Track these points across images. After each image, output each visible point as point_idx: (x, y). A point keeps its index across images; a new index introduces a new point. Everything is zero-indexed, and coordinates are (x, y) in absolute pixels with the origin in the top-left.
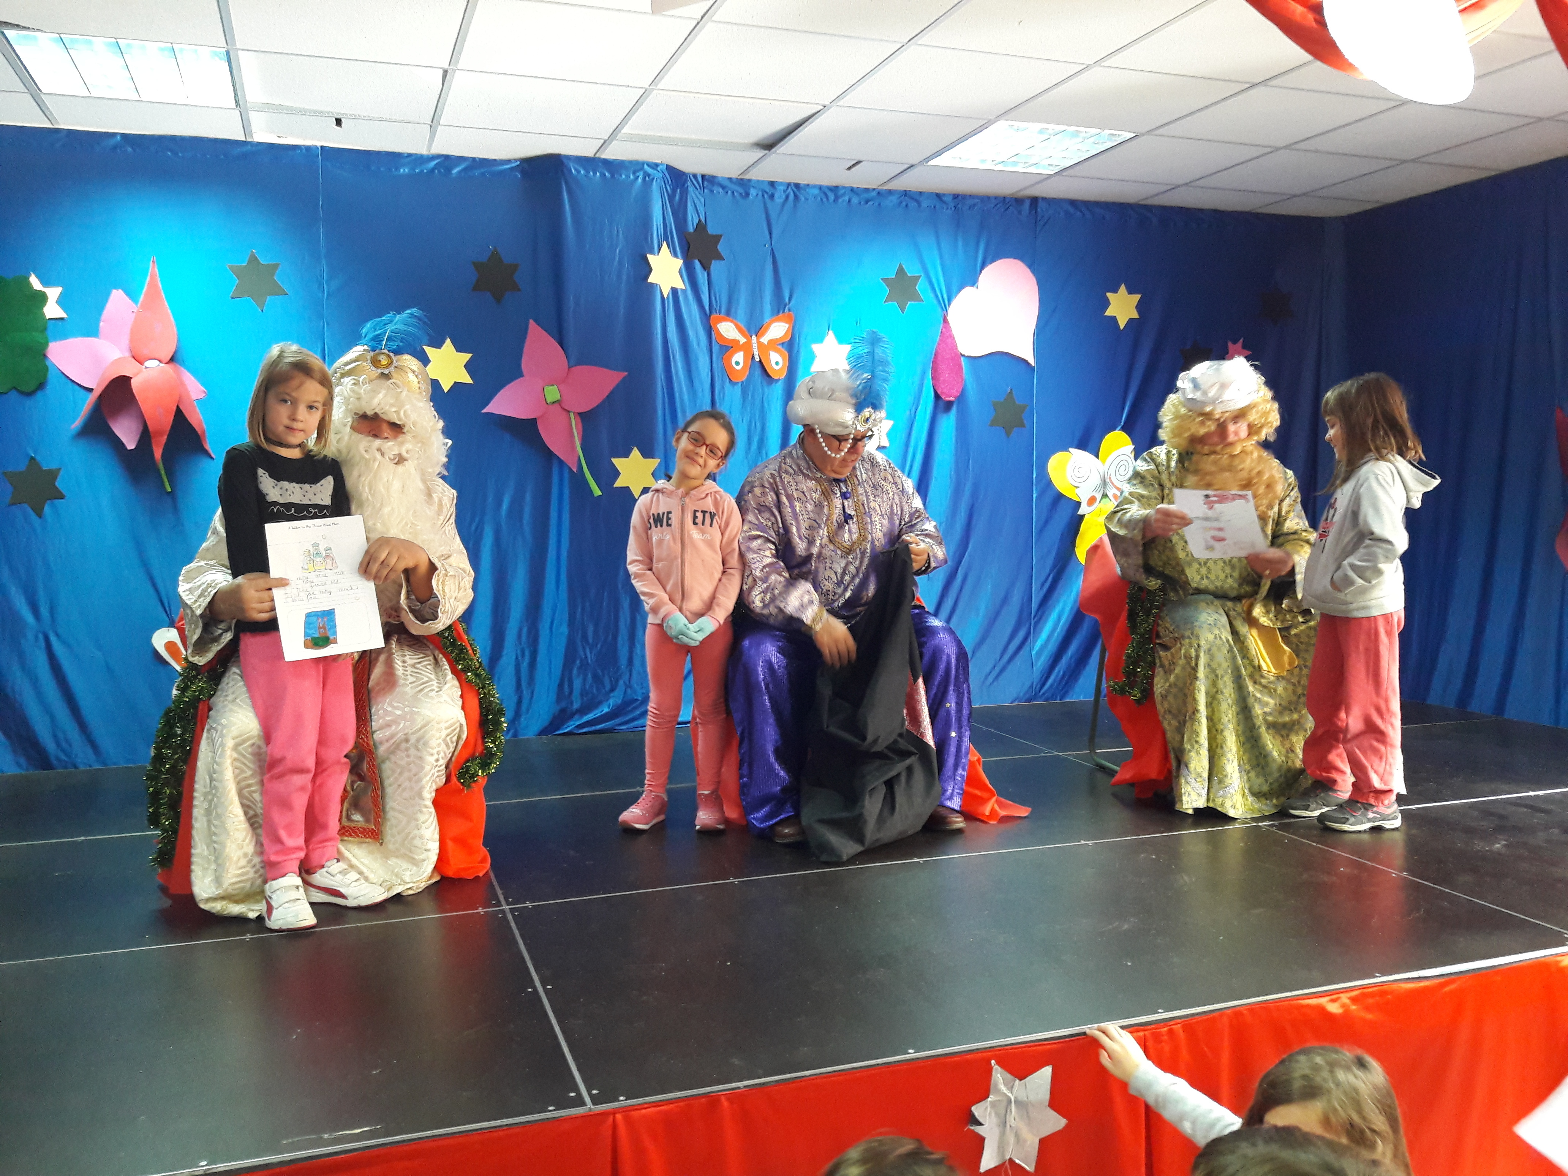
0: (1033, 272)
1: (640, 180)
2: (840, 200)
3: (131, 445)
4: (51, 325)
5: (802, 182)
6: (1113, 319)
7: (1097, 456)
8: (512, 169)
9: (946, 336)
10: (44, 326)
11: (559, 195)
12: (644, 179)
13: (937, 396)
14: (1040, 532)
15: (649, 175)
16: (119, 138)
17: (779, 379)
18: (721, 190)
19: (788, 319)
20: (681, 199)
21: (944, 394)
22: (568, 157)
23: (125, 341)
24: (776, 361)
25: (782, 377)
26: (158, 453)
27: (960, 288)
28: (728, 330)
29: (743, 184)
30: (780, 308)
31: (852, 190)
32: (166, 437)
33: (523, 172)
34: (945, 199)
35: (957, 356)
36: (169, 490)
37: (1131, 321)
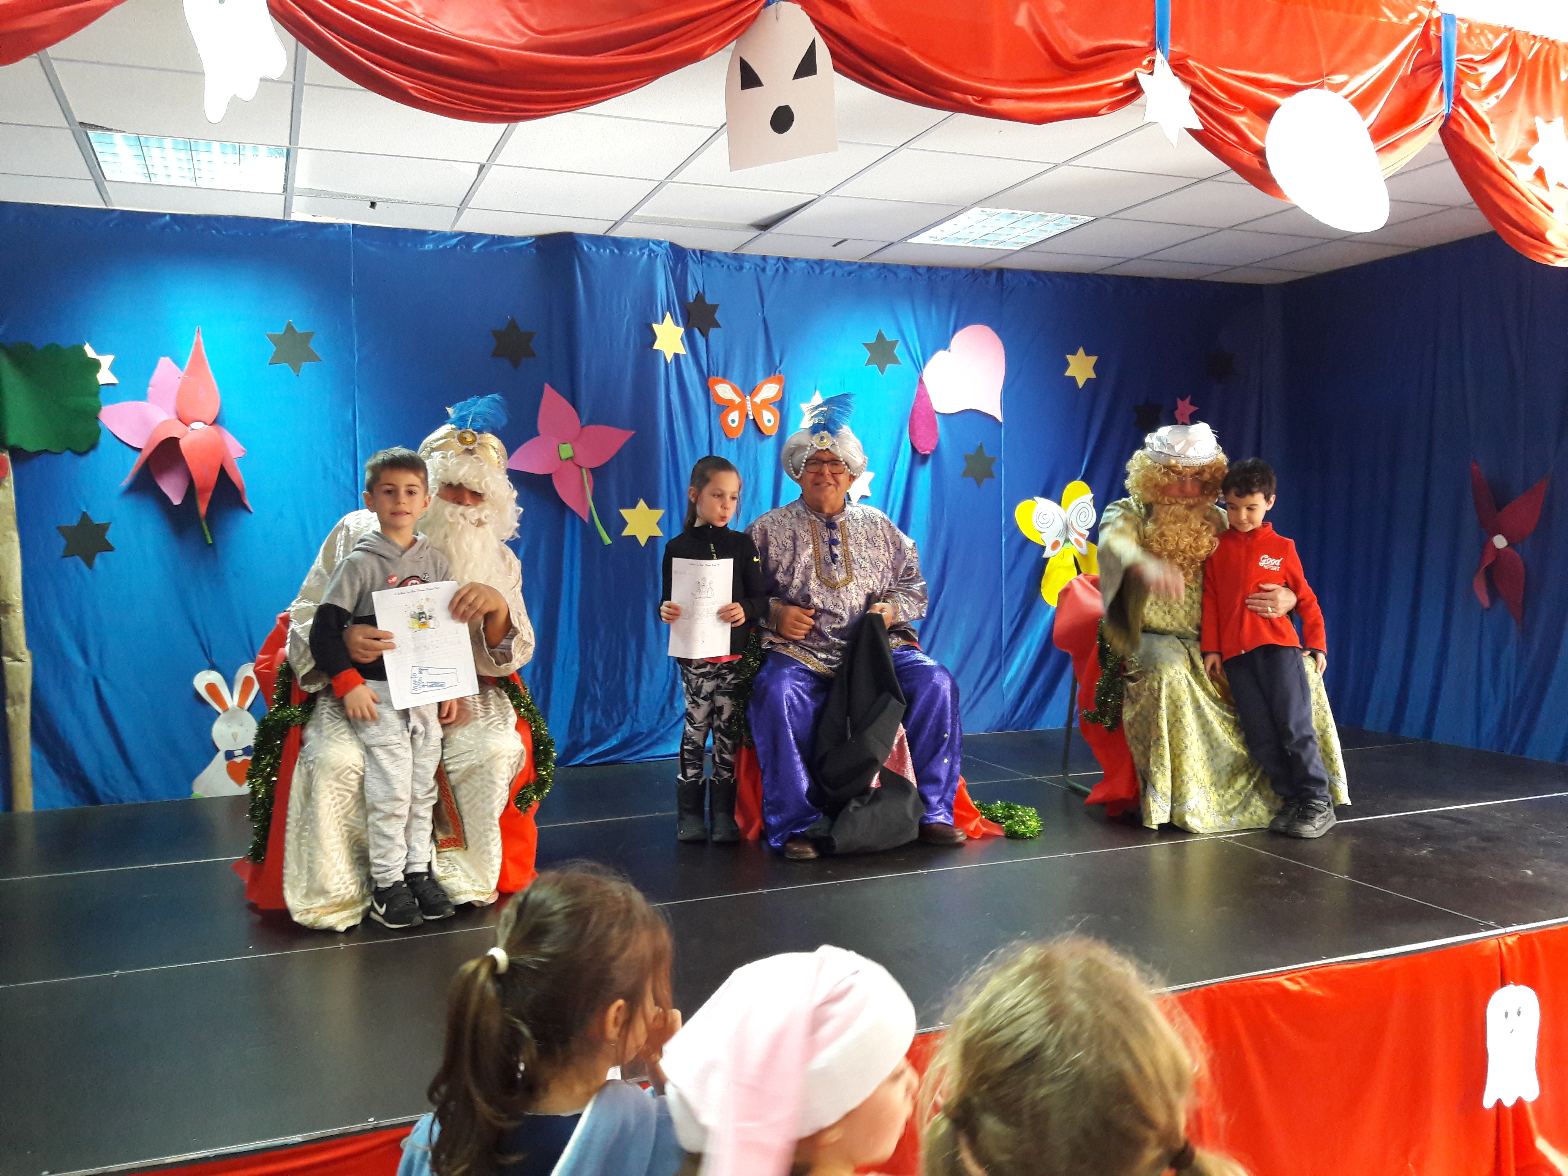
0: (1000, 337)
1: (645, 257)
2: (826, 273)
3: (177, 502)
4: (103, 391)
5: (791, 255)
6: (1073, 379)
7: (1059, 504)
8: (527, 245)
9: (922, 396)
10: (94, 390)
11: (572, 268)
12: (649, 255)
13: (914, 450)
14: (1010, 572)
15: (654, 252)
16: (168, 218)
17: (770, 436)
18: (717, 264)
19: (779, 381)
20: (682, 270)
21: (921, 448)
22: (580, 235)
23: (172, 405)
24: (768, 419)
25: (774, 434)
26: (203, 509)
27: (935, 351)
28: (724, 391)
29: (737, 259)
30: (772, 371)
31: (837, 264)
32: (211, 493)
33: (538, 248)
34: (920, 271)
35: (932, 413)
36: (210, 542)
37: (1089, 380)
